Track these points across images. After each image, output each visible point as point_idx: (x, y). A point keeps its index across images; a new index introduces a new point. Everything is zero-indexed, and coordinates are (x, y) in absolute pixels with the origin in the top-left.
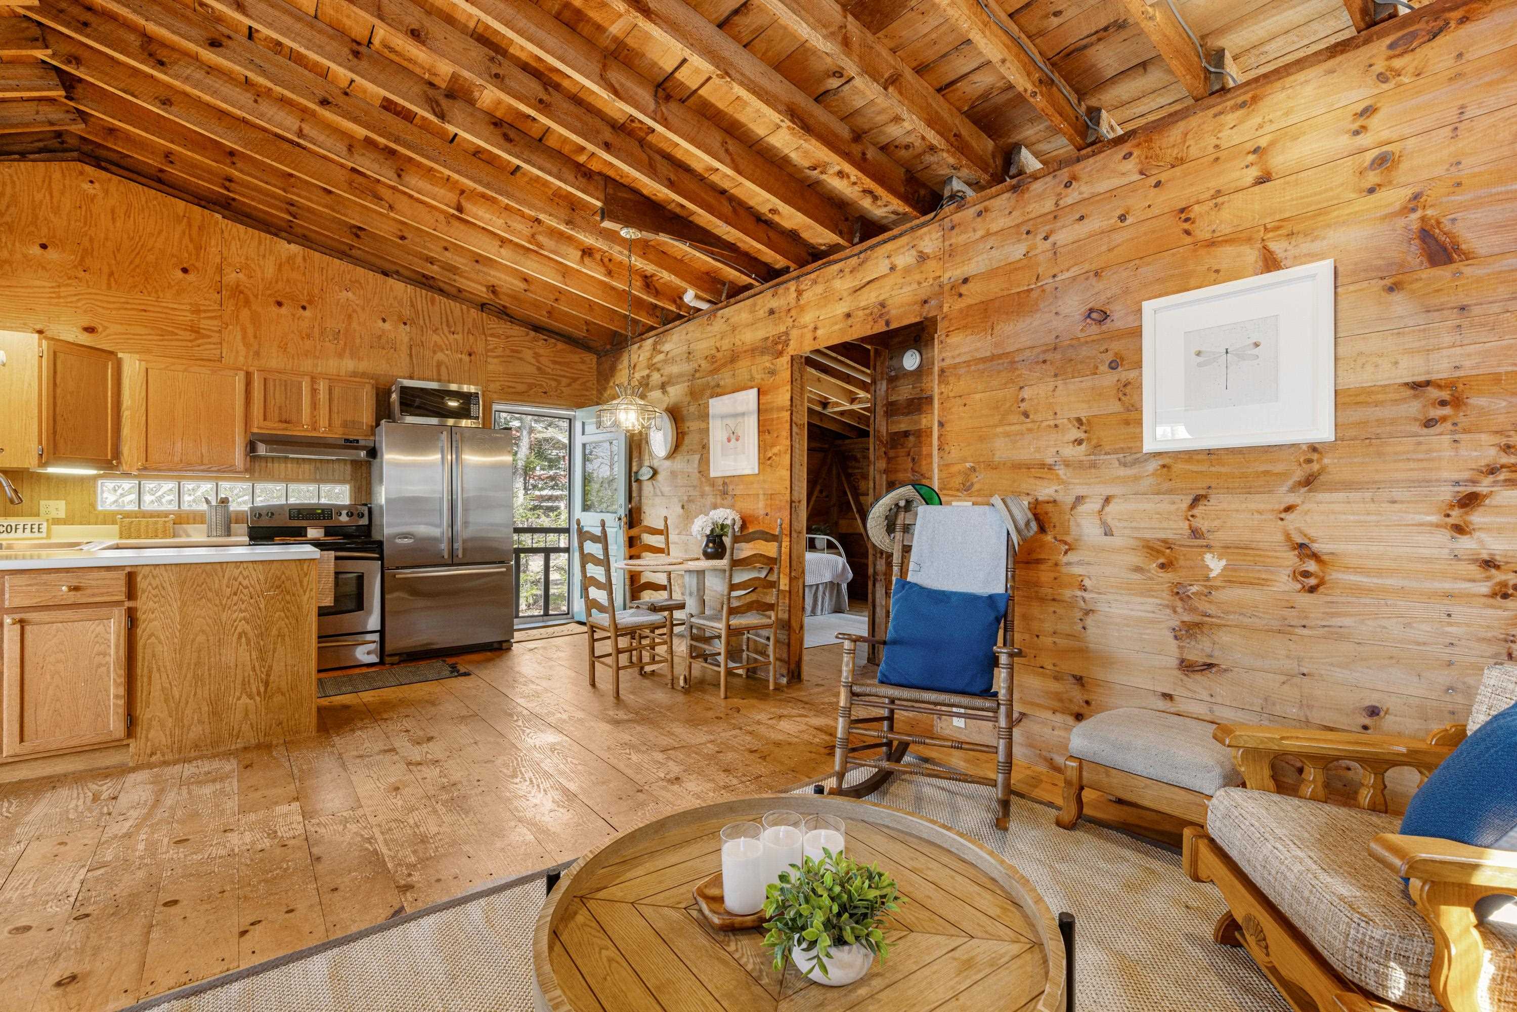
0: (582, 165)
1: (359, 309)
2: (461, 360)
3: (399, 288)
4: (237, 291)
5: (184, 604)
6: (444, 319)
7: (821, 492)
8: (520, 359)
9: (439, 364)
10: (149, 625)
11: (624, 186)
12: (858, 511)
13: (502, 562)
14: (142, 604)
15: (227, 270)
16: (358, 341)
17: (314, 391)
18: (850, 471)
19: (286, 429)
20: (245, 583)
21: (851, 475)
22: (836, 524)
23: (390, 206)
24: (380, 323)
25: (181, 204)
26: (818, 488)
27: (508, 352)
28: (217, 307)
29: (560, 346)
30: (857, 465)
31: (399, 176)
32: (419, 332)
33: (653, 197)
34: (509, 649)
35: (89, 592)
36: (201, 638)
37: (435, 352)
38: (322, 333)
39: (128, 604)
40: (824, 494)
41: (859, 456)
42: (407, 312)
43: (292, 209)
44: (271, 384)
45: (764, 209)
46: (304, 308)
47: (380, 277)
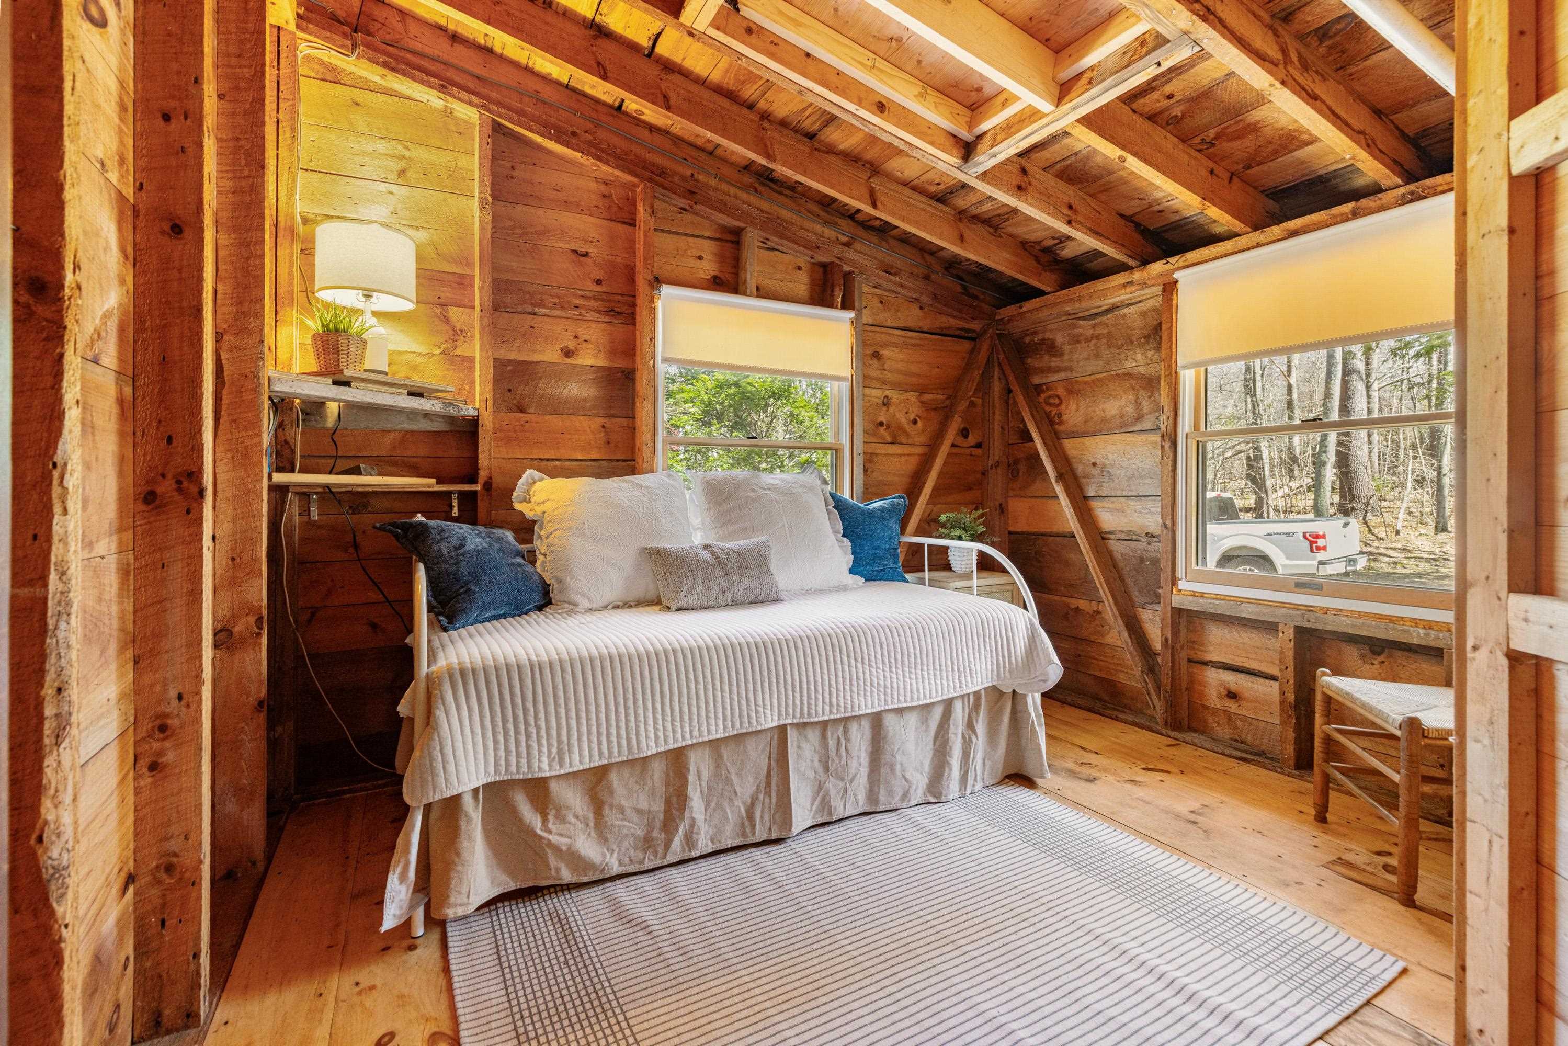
7: (964, 433)
12: (1060, 477)
18: (1036, 380)
21: (1039, 389)
22: (1002, 509)
26: (956, 424)
30: (1055, 362)
40: (972, 440)
41: (1059, 339)
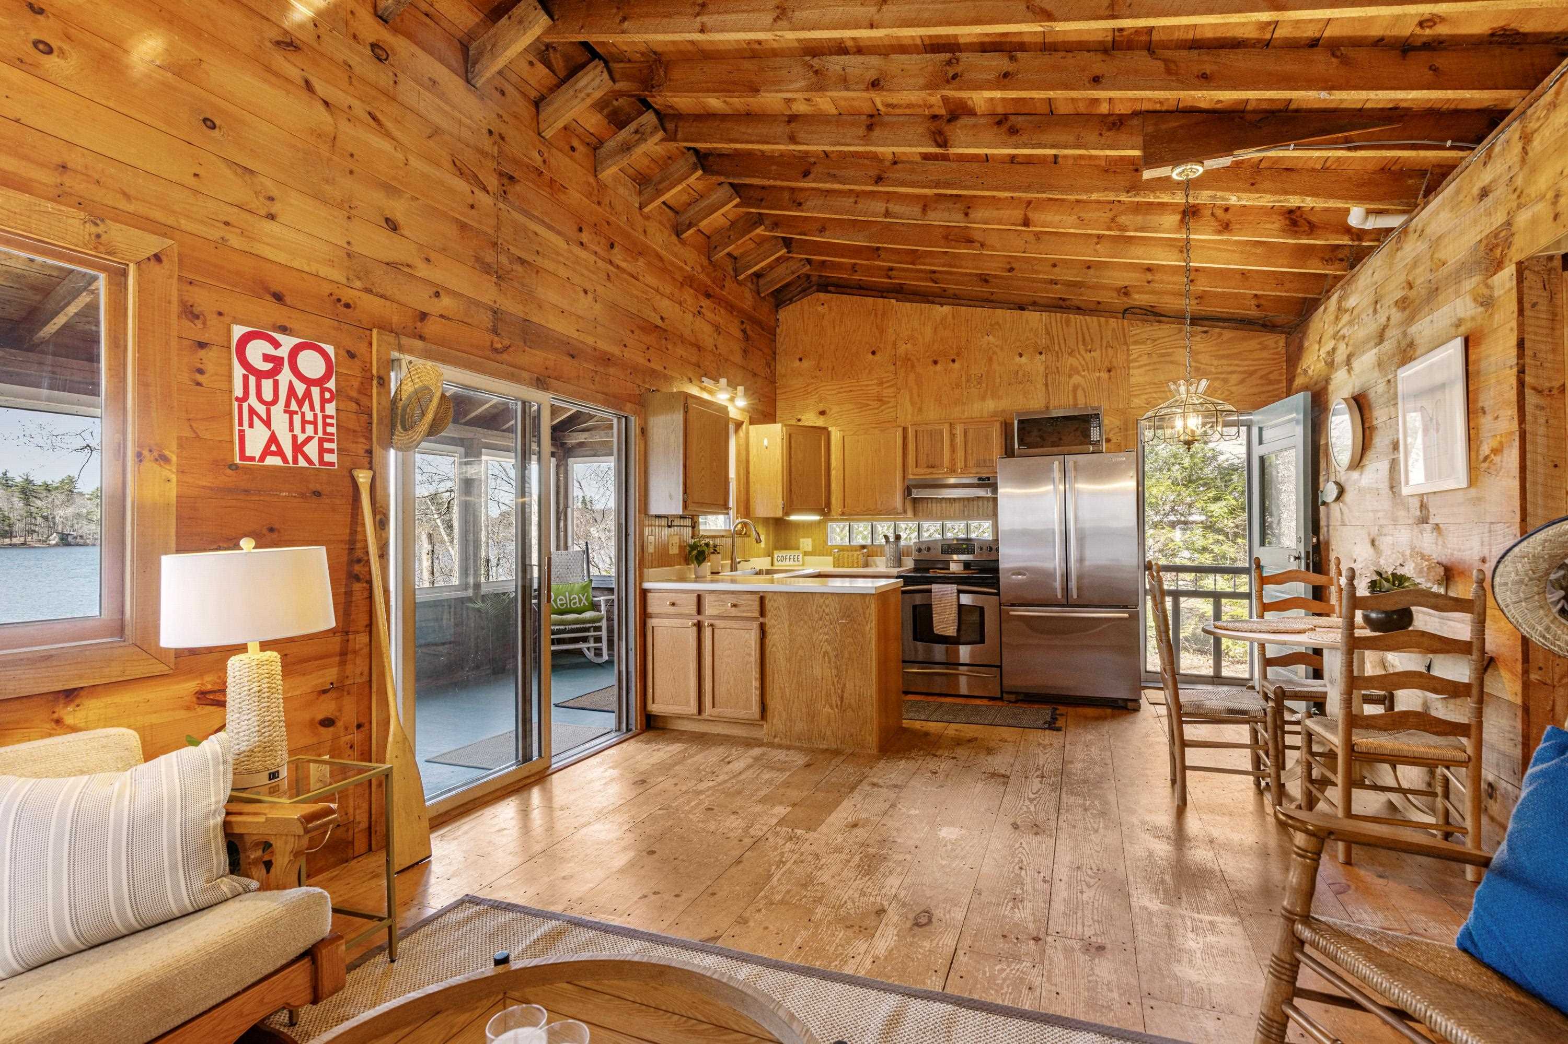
0: (1109, 115)
1: (998, 350)
2: (1099, 378)
3: (1034, 318)
4: (907, 359)
5: (791, 625)
6: (1080, 338)
8: (1172, 362)
9: (1075, 388)
10: (775, 637)
11: (1172, 112)
13: (1126, 607)
14: (769, 621)
15: (900, 343)
16: (998, 380)
17: (952, 436)
19: (931, 473)
20: (827, 610)
23: (982, 245)
24: (1017, 359)
25: (870, 300)
27: (1155, 358)
28: (893, 376)
29: (1228, 334)
31: (967, 214)
32: (1055, 358)
33: (1219, 106)
34: (1137, 709)
35: (742, 608)
36: (801, 652)
37: (1070, 376)
38: (968, 381)
39: (761, 620)
42: (1043, 341)
43: (933, 276)
44: (920, 434)
45: (1407, 29)
46: (953, 361)
47: (1017, 313)
